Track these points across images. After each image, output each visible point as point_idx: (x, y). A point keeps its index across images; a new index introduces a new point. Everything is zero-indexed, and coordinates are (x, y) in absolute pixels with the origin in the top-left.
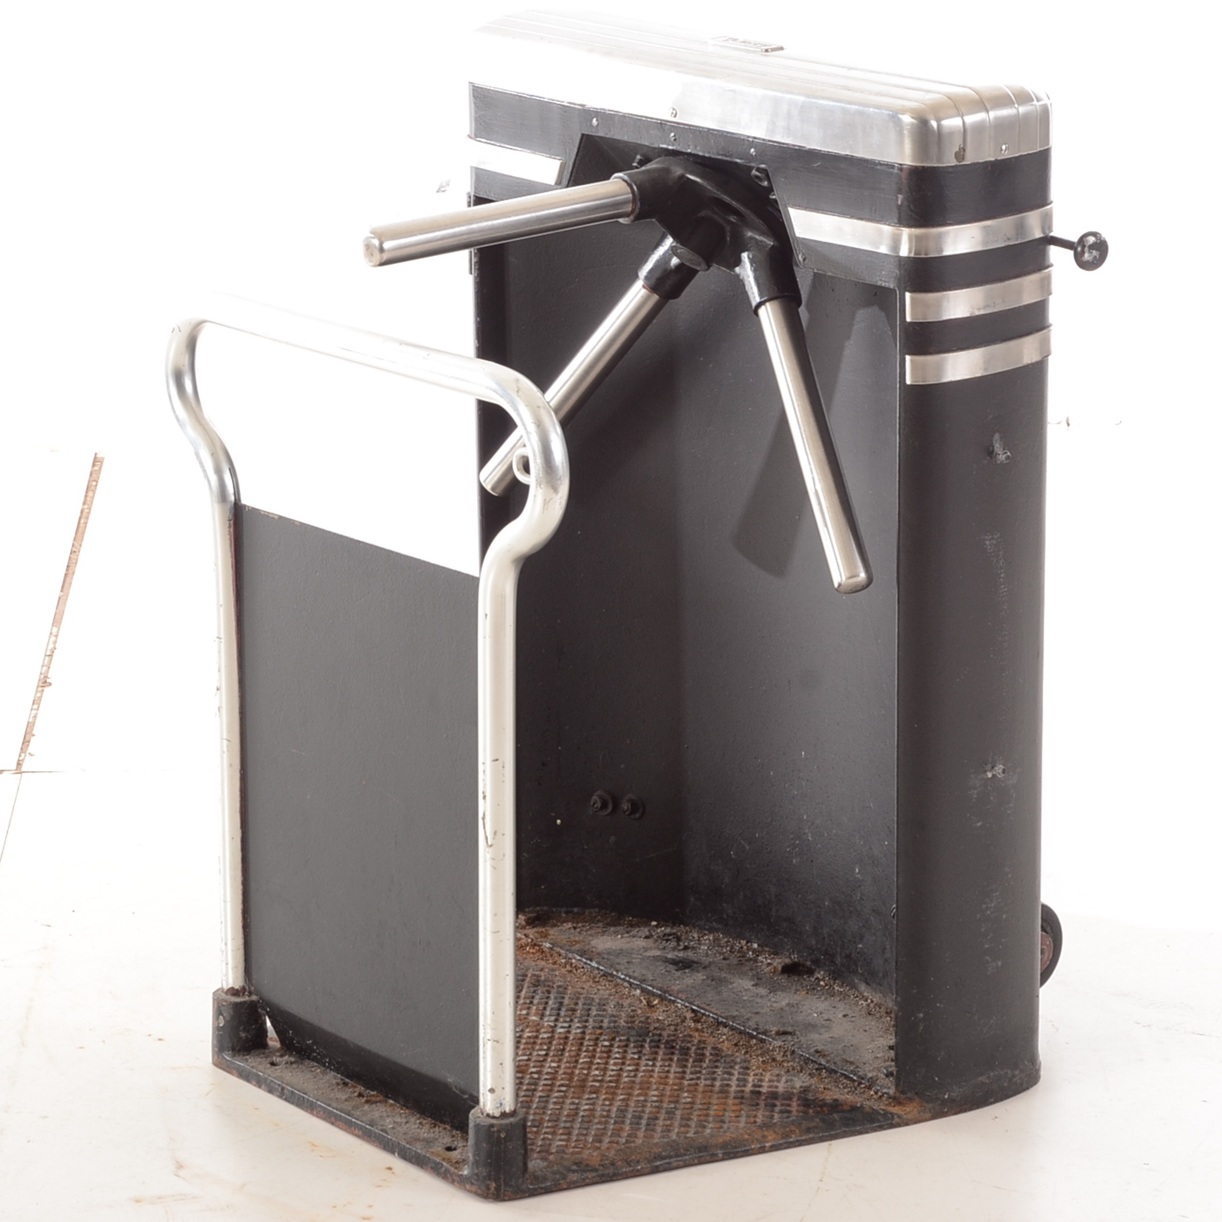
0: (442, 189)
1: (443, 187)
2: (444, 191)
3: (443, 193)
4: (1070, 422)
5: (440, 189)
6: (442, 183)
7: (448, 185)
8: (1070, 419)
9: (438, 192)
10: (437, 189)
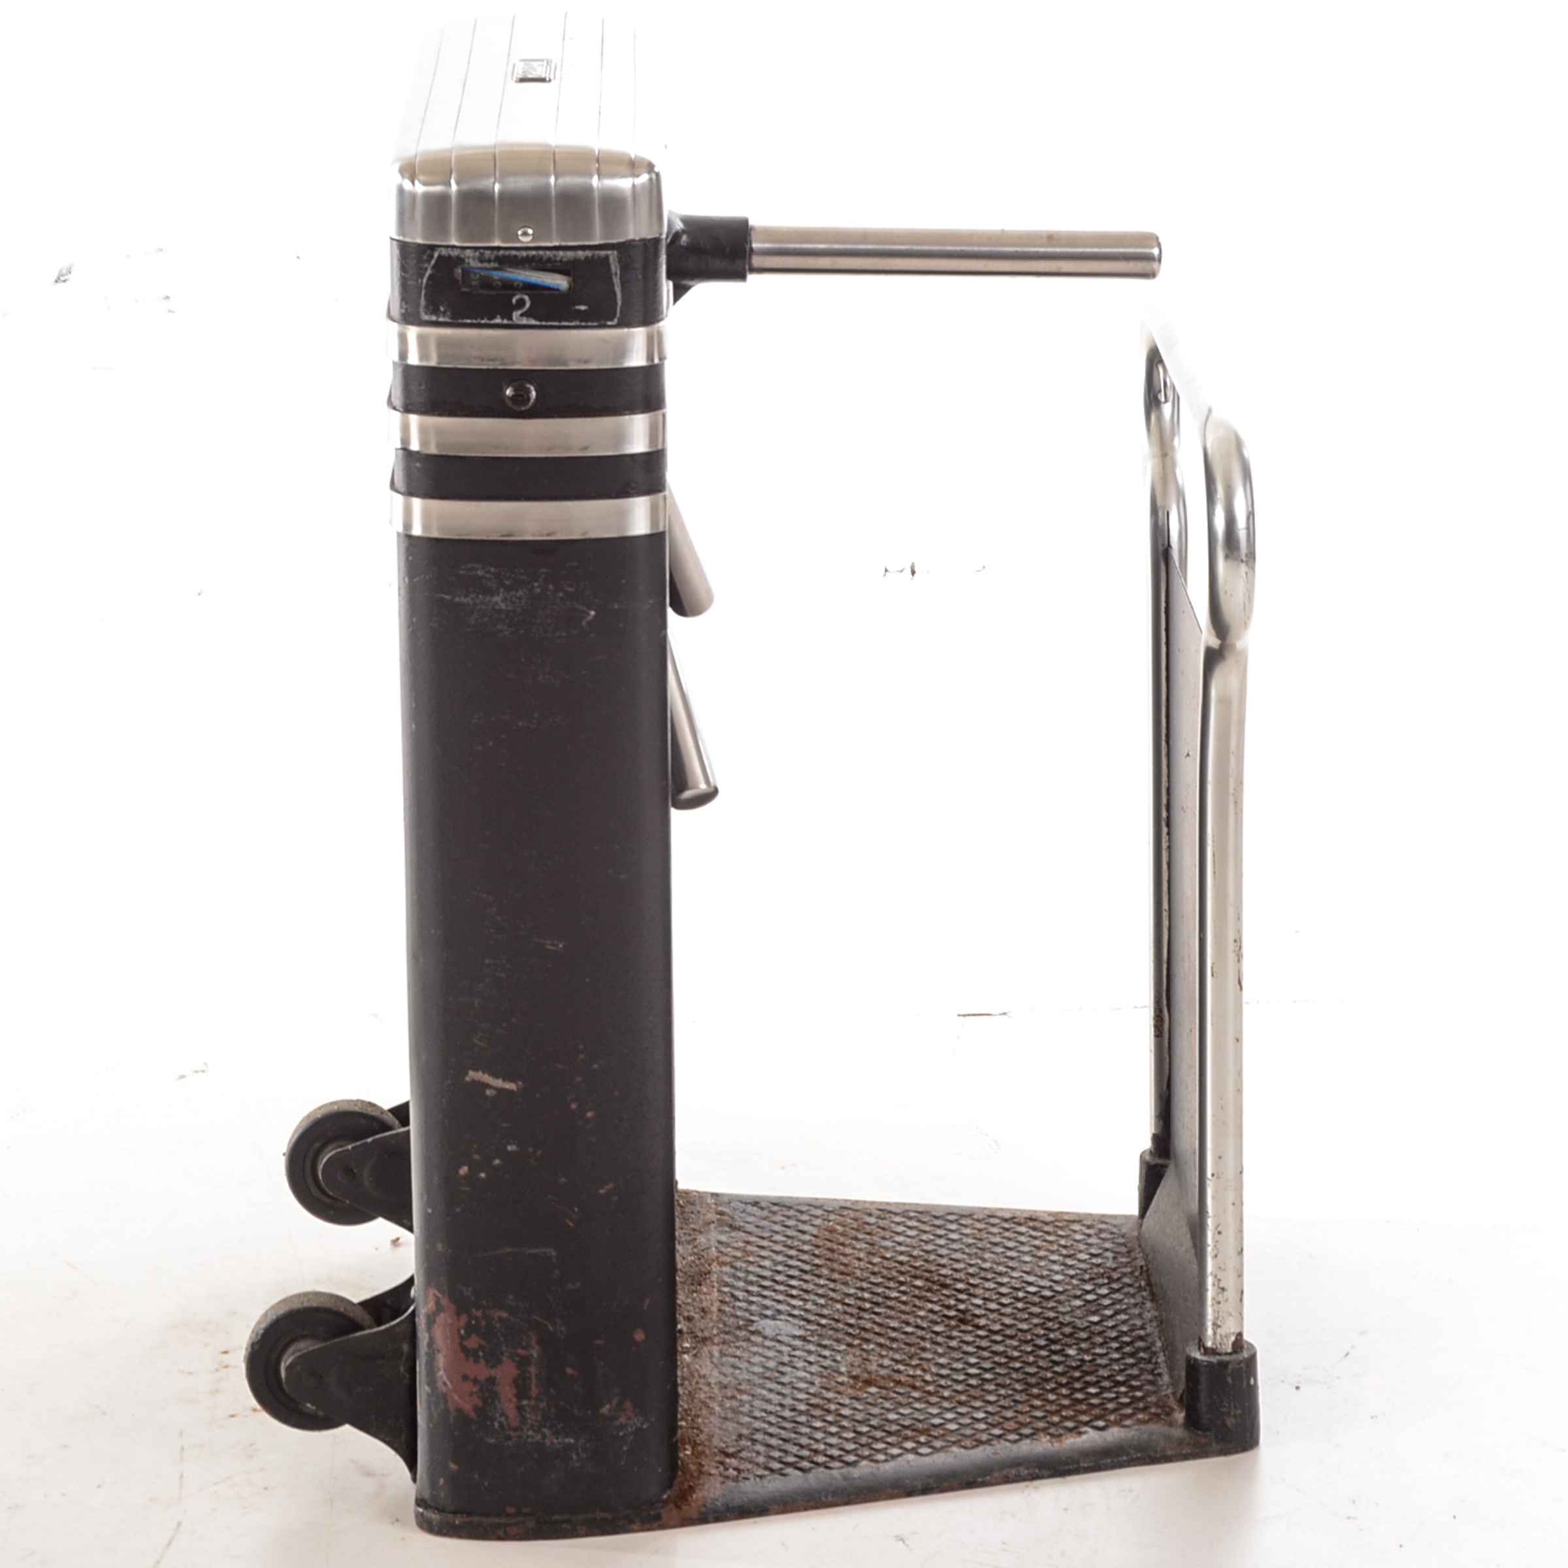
0: (62, 278)
1: (62, 276)
2: (64, 281)
3: (63, 284)
4: (916, 569)
5: (59, 278)
6: (61, 271)
7: (70, 272)
8: (916, 565)
9: (56, 281)
10: (55, 277)
